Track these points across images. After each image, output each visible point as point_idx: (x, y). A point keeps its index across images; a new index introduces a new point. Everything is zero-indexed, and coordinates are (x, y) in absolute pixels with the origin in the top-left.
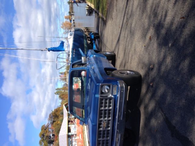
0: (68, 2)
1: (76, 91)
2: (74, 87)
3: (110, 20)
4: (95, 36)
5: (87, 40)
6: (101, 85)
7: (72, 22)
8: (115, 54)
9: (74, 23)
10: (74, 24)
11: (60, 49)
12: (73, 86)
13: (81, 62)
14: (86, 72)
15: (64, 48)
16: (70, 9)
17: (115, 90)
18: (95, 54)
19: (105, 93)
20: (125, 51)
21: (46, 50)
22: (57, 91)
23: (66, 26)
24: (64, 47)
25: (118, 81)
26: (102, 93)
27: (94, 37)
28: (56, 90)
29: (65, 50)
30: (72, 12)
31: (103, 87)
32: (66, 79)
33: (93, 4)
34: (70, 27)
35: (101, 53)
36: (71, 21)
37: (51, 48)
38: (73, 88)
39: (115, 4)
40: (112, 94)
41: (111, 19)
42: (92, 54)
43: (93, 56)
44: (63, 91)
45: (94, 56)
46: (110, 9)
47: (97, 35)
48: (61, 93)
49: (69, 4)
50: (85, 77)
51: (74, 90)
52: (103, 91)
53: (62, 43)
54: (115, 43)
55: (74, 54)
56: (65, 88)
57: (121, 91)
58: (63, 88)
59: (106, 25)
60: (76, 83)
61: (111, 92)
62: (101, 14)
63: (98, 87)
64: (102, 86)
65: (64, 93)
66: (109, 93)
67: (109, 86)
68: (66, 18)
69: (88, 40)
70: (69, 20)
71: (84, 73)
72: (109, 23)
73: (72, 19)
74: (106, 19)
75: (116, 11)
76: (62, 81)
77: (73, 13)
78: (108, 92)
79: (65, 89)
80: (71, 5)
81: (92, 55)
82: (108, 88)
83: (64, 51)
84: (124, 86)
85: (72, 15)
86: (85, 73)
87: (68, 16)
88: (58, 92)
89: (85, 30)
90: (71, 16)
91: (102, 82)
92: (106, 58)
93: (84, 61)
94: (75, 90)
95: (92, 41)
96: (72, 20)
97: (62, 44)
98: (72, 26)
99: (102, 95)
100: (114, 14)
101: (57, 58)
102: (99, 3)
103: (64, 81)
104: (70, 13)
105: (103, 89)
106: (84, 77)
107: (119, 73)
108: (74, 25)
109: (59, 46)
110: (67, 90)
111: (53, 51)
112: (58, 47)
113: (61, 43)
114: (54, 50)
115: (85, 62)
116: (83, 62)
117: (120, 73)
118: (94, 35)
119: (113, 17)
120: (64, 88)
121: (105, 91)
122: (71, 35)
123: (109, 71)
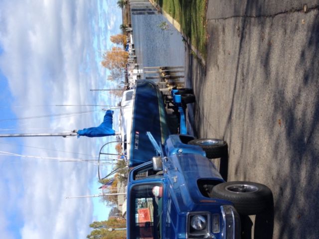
0: (119, 2)
1: (142, 227)
2: (140, 218)
3: (213, 69)
4: (184, 97)
5: (166, 107)
6: (189, 214)
7: (130, 49)
8: (225, 142)
9: (134, 51)
10: (135, 54)
11: (103, 130)
12: (137, 216)
13: (152, 165)
14: (161, 188)
15: (113, 128)
16: (123, 18)
17: (216, 224)
18: (181, 147)
19: (198, 230)
20: (243, 139)
21: (74, 135)
22: (93, 229)
23: (114, 60)
24: (113, 124)
25: (222, 207)
26: (192, 230)
27: (182, 100)
28: (91, 226)
29: (116, 133)
30: (130, 26)
31: (193, 218)
32: (116, 196)
33: (178, 21)
34: (126, 61)
35: (195, 144)
36: (126, 47)
37: (84, 129)
38: (137, 221)
39: (221, 38)
40: (211, 232)
41: (216, 66)
42: (175, 146)
43: (177, 151)
44: (110, 229)
45: (180, 150)
46: (211, 46)
47: (188, 95)
48: (104, 234)
49: (122, 7)
50: (161, 199)
51: (139, 226)
52: (194, 226)
53: (109, 115)
54: (225, 119)
55: (137, 142)
56: (116, 220)
57: (227, 226)
58: (109, 221)
59: (205, 75)
60: (142, 207)
61: (209, 228)
62: (196, 50)
63: (183, 218)
64: (191, 217)
65: (113, 235)
66: (206, 230)
67: (205, 217)
68: (115, 40)
69: (169, 107)
70: (122, 46)
71: (158, 190)
72: (212, 73)
73: (129, 42)
74: (206, 63)
75: (223, 53)
76: (106, 203)
77: (131, 29)
78: (205, 228)
79: (116, 223)
80: (126, 8)
81: (177, 149)
82: (204, 221)
83: (114, 134)
84: (233, 216)
85: (129, 32)
86: (160, 190)
87: (120, 36)
88: (96, 231)
89: (163, 75)
90: (127, 35)
91: (191, 209)
92: (205, 155)
93: (157, 164)
94: (141, 225)
95: (178, 109)
96: (130, 45)
97: (109, 117)
98: (130, 60)
99: (193, 235)
100: (221, 57)
101: (100, 153)
102: (190, 23)
103: (111, 203)
104: (123, 27)
105: (194, 222)
106: (159, 197)
107: (226, 189)
108: (135, 58)
109: (103, 123)
110: (125, 227)
111: (90, 135)
112: (100, 127)
113: (105, 117)
114: (91, 133)
115: (159, 167)
116: (156, 167)
117: (228, 189)
118: (183, 95)
119: (218, 63)
120: (112, 222)
121: (197, 225)
122: (129, 98)
123: (209, 186)
